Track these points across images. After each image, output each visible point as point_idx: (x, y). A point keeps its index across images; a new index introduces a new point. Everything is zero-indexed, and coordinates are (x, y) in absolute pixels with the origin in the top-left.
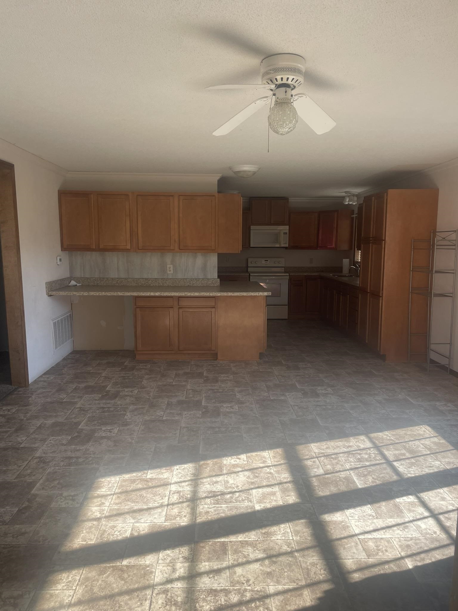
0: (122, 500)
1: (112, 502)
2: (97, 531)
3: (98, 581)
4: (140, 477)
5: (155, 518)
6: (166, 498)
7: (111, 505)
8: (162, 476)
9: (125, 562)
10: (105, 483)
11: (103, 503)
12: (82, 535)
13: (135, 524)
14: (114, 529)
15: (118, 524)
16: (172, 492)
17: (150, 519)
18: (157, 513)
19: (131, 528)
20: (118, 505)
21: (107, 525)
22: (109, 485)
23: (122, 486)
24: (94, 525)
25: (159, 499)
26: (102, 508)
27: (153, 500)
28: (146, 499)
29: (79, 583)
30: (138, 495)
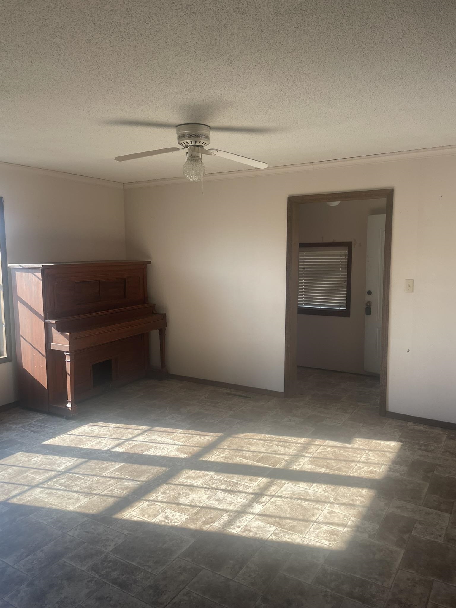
0: (311, 511)
1: (321, 512)
2: (338, 492)
3: (342, 466)
4: (283, 531)
5: (291, 488)
6: (272, 501)
7: (323, 509)
8: (260, 523)
9: (323, 470)
10: (322, 535)
11: (329, 514)
12: (350, 493)
13: (308, 488)
14: (325, 489)
15: (321, 492)
16: (263, 504)
17: (295, 488)
18: (288, 491)
19: (312, 487)
20: (316, 507)
21: (330, 494)
22: (319, 533)
23: (306, 527)
24: (340, 497)
25: (279, 501)
26: (331, 509)
27: (284, 502)
28: (290, 505)
29: (353, 468)
30: (295, 511)
